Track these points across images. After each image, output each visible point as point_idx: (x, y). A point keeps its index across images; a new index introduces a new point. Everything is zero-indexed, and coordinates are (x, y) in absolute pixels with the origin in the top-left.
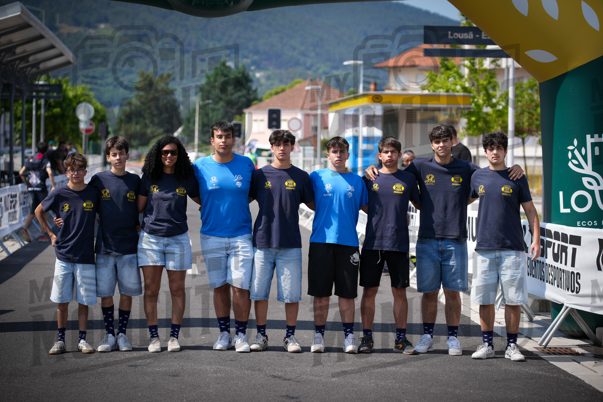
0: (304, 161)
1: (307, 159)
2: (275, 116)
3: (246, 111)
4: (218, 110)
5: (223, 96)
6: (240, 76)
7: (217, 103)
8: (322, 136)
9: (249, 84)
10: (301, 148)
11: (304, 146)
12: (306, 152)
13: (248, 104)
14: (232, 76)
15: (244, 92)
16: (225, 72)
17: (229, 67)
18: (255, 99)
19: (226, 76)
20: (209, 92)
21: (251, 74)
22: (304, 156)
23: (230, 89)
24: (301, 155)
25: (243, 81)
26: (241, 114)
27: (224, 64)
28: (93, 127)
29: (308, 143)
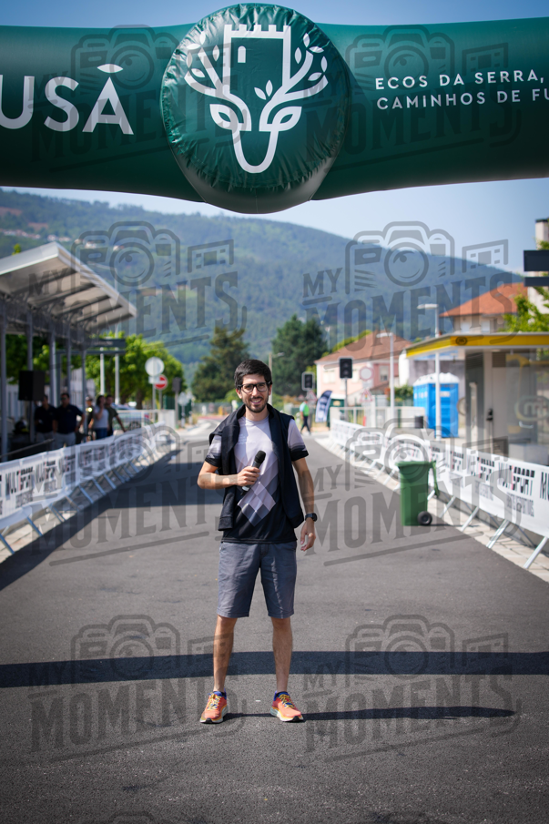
0: (377, 411)
1: (380, 408)
2: (346, 366)
3: (317, 362)
4: (290, 362)
5: (294, 349)
6: (310, 329)
7: (289, 356)
8: (393, 385)
9: (320, 337)
10: (373, 397)
11: (376, 394)
12: (379, 401)
13: (319, 356)
14: (303, 329)
15: (315, 344)
16: (296, 326)
17: (300, 322)
18: (326, 351)
19: (296, 329)
20: (282, 345)
21: (321, 328)
22: (377, 405)
23: (301, 341)
24: (373, 404)
25: (313, 334)
26: (313, 365)
27: (295, 318)
28: (165, 382)
29: (379, 391)
